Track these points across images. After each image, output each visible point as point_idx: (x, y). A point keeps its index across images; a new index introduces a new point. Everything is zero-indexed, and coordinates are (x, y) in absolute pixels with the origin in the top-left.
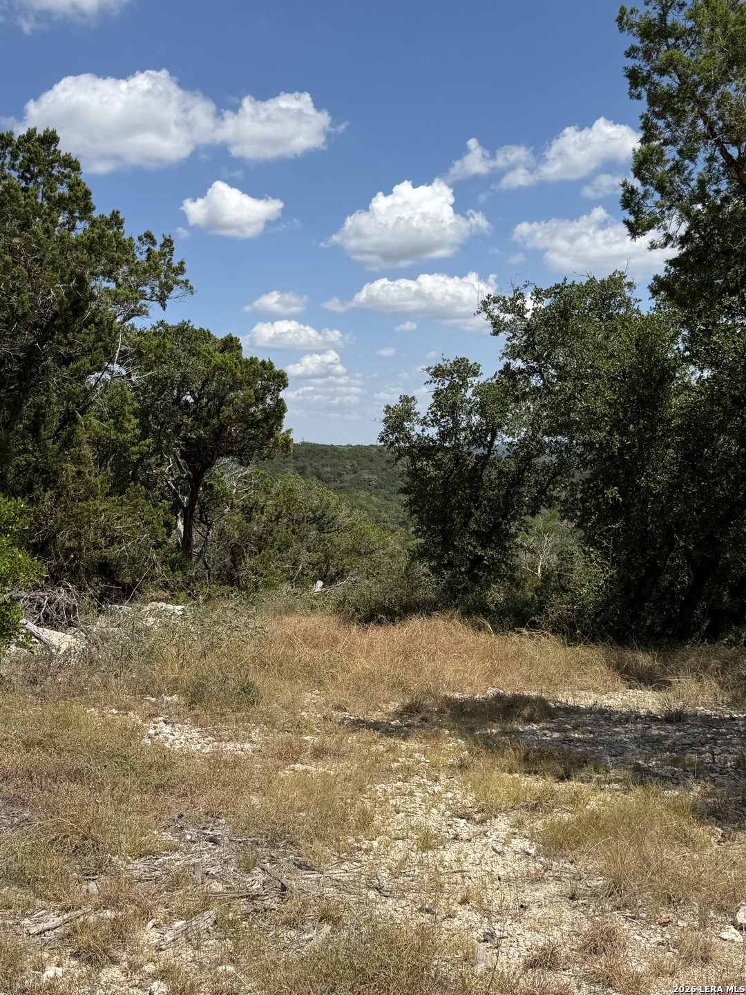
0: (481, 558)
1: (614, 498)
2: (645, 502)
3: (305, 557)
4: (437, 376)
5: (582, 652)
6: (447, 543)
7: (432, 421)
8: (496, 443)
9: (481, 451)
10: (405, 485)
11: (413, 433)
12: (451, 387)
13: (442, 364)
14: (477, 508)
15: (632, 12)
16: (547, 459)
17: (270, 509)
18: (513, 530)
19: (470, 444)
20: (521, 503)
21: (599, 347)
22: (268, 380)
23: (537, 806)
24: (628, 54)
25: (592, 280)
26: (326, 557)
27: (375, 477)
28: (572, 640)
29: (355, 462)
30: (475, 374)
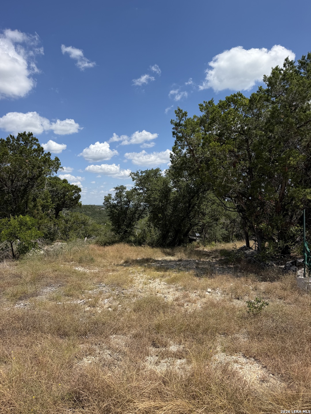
0: (127, 230)
1: (160, 216)
2: (166, 217)
3: (81, 232)
4: (116, 189)
5: (156, 249)
6: (119, 227)
7: (115, 200)
8: (130, 204)
9: (126, 206)
10: (109, 214)
11: (111, 202)
12: (120, 192)
13: (118, 187)
14: (126, 219)
15: (173, 121)
16: (141, 208)
17: (72, 220)
18: (134, 224)
19: (124, 205)
20: (135, 218)
21: (155, 184)
22: (76, 190)
23: (163, 276)
24: (173, 129)
25: (153, 169)
26: (86, 232)
27: (90, 213)
28: (153, 247)
29: (85, 209)
30: (125, 189)
